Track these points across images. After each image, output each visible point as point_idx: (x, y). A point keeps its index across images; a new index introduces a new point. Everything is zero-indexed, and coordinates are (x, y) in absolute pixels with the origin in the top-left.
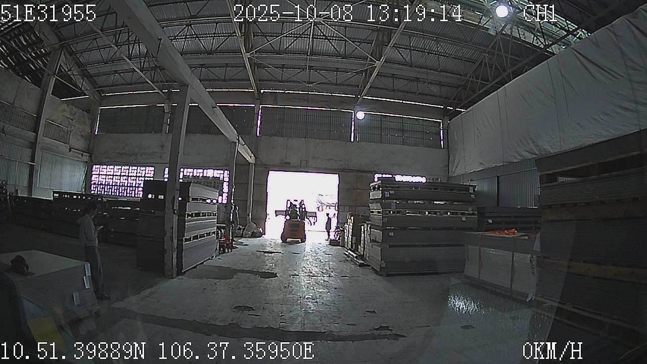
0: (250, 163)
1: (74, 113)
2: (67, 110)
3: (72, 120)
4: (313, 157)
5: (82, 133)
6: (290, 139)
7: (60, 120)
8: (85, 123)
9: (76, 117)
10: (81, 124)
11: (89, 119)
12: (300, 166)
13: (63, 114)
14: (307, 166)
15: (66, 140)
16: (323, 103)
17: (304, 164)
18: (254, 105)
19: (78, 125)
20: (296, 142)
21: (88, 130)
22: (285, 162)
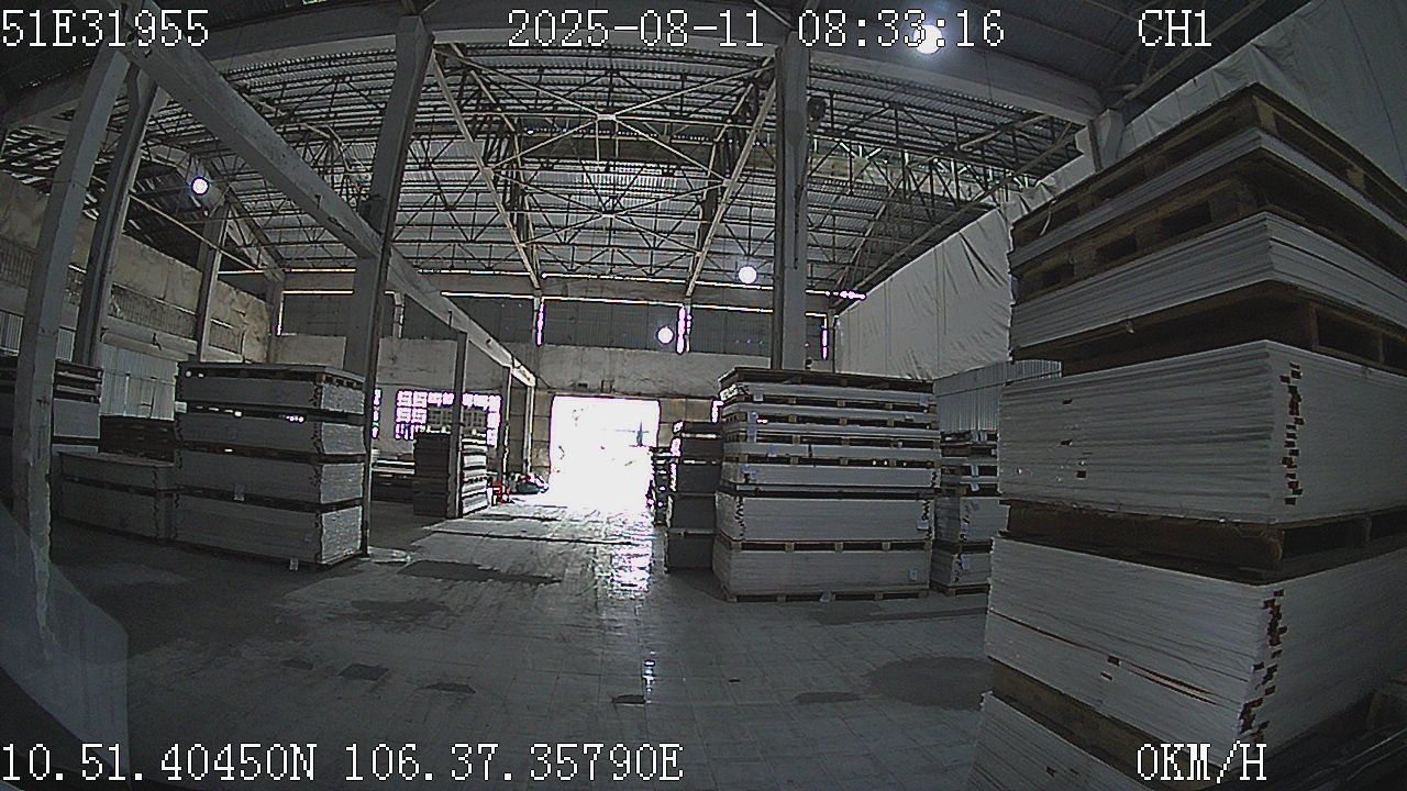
0: (526, 386)
1: (245, 303)
2: (237, 300)
3: (244, 315)
4: (620, 377)
5: (259, 335)
6: (587, 349)
7: (226, 319)
8: (262, 318)
9: (250, 307)
10: (255, 320)
11: (267, 310)
12: (602, 392)
13: (233, 306)
14: (611, 390)
15: (236, 348)
16: (637, 293)
17: (607, 386)
18: (531, 297)
19: (252, 324)
20: (596, 354)
21: (265, 327)
22: (580, 385)
